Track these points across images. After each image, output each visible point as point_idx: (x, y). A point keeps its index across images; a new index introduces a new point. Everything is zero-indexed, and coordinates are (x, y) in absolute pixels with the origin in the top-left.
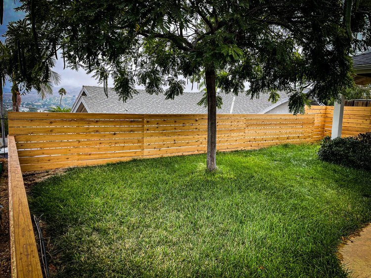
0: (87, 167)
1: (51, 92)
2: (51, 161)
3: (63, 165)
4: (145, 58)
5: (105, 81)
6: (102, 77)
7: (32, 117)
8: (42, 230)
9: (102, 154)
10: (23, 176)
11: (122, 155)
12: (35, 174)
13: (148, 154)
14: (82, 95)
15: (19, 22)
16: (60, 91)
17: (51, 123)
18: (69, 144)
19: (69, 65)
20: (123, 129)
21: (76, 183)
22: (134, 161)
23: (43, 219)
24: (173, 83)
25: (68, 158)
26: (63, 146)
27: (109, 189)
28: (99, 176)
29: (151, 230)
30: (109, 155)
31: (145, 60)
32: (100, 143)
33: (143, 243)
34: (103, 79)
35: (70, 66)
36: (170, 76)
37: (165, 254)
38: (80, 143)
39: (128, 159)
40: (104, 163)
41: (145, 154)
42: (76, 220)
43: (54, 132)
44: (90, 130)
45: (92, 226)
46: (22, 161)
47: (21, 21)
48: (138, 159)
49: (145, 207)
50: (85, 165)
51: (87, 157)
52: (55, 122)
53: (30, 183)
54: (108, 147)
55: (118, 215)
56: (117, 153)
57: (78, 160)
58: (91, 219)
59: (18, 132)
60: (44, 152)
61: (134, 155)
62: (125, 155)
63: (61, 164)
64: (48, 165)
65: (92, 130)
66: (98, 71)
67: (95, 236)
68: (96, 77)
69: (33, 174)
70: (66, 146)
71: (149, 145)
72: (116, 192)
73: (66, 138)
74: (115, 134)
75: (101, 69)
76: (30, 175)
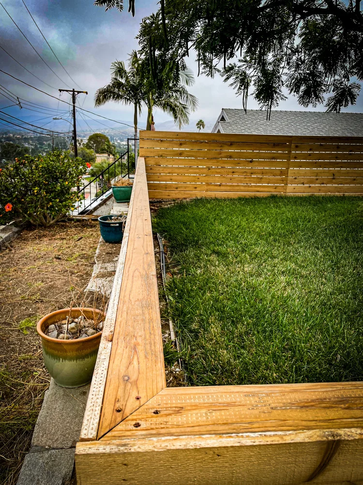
0: (216, 199)
1: (187, 121)
2: (178, 189)
3: (191, 195)
4: (303, 54)
5: (246, 91)
6: (242, 86)
7: (162, 138)
8: (164, 247)
9: (233, 186)
10: (150, 202)
11: (258, 189)
12: (162, 202)
13: (292, 190)
14: (221, 120)
15: (151, 17)
16: (198, 124)
17: (181, 144)
18: (197, 171)
19: (203, 71)
20: (263, 155)
21: (201, 211)
22: (273, 197)
23: (165, 237)
24: (341, 88)
25: (196, 188)
26: (192, 173)
27: (236, 219)
28: (227, 207)
29: (276, 261)
30: (242, 188)
31: (303, 58)
32: (233, 172)
33: (265, 270)
34: (243, 88)
35: (205, 73)
36: (337, 77)
37: (289, 284)
38: (210, 170)
39: (265, 194)
40: (236, 197)
41: (288, 191)
42: (197, 242)
43: (184, 155)
44: (223, 155)
45: (212, 249)
46: (151, 186)
47: (154, 15)
48: (279, 195)
49: (275, 240)
50: (213, 197)
51: (216, 187)
52: (185, 143)
53: (156, 208)
54: (242, 178)
55: (241, 243)
56: (252, 186)
57: (207, 191)
58: (211, 243)
59: (148, 154)
60: (172, 178)
61: (274, 190)
62: (262, 189)
63: (188, 194)
64: (176, 194)
65: (225, 155)
66: (237, 78)
67: (213, 257)
68: (234, 86)
69: (160, 202)
70: (195, 173)
71: (295, 178)
72: (244, 224)
73: (195, 163)
74: (251, 162)
75: (241, 75)
76: (158, 202)
